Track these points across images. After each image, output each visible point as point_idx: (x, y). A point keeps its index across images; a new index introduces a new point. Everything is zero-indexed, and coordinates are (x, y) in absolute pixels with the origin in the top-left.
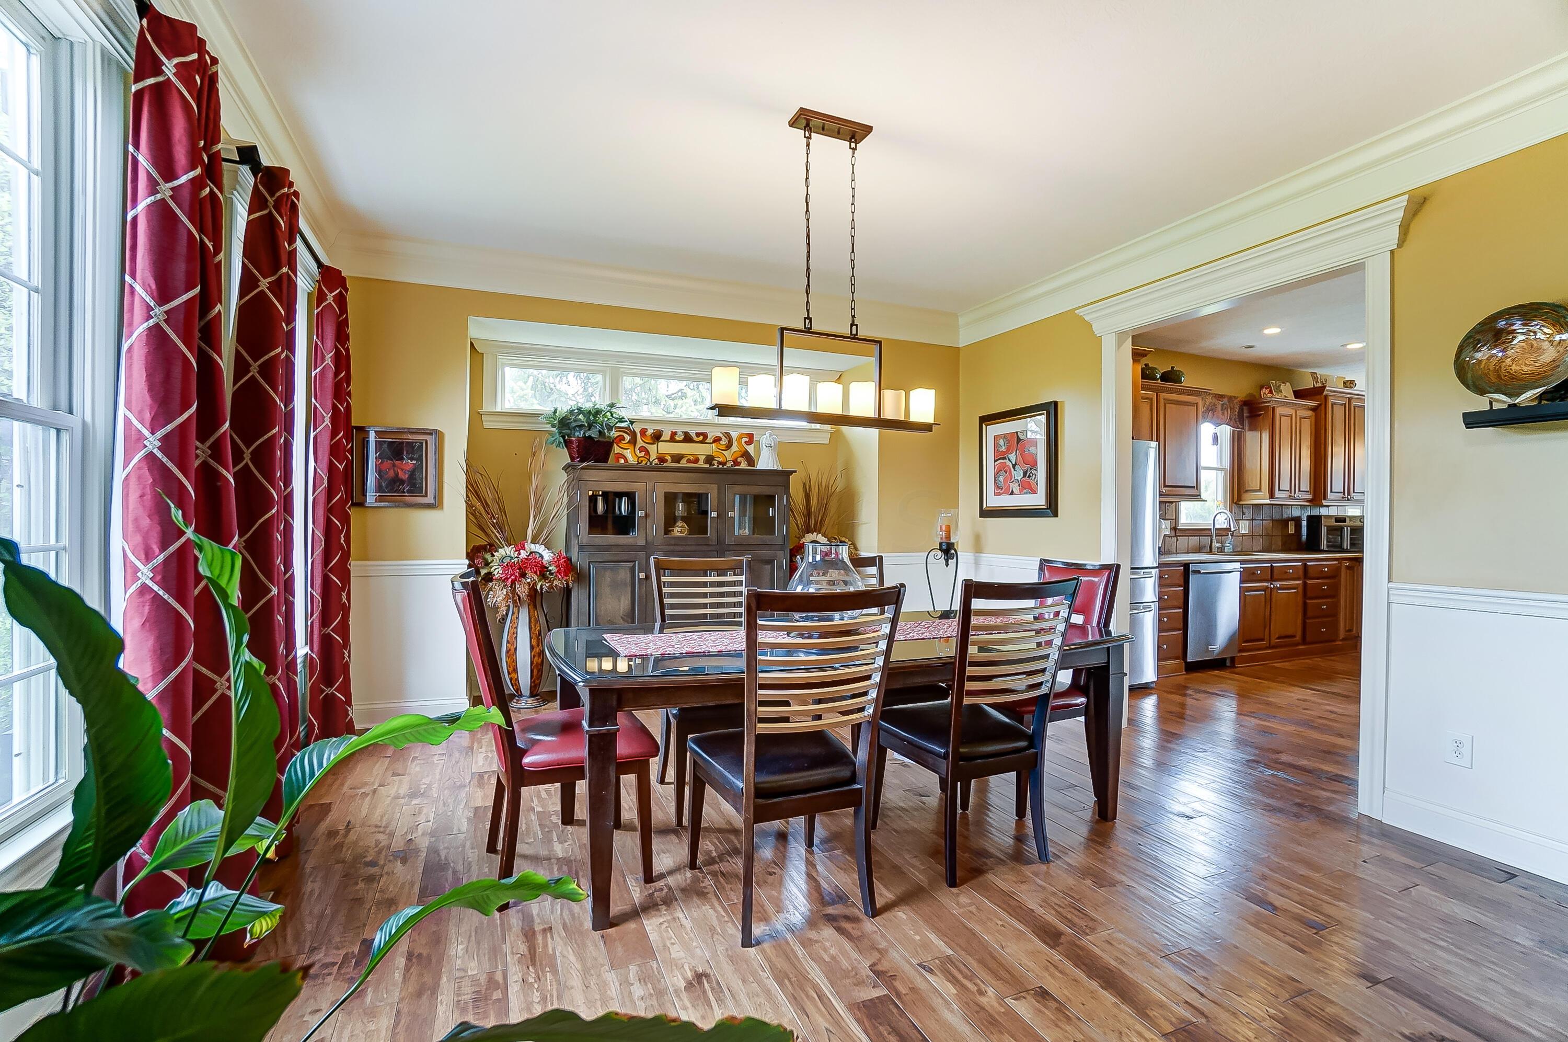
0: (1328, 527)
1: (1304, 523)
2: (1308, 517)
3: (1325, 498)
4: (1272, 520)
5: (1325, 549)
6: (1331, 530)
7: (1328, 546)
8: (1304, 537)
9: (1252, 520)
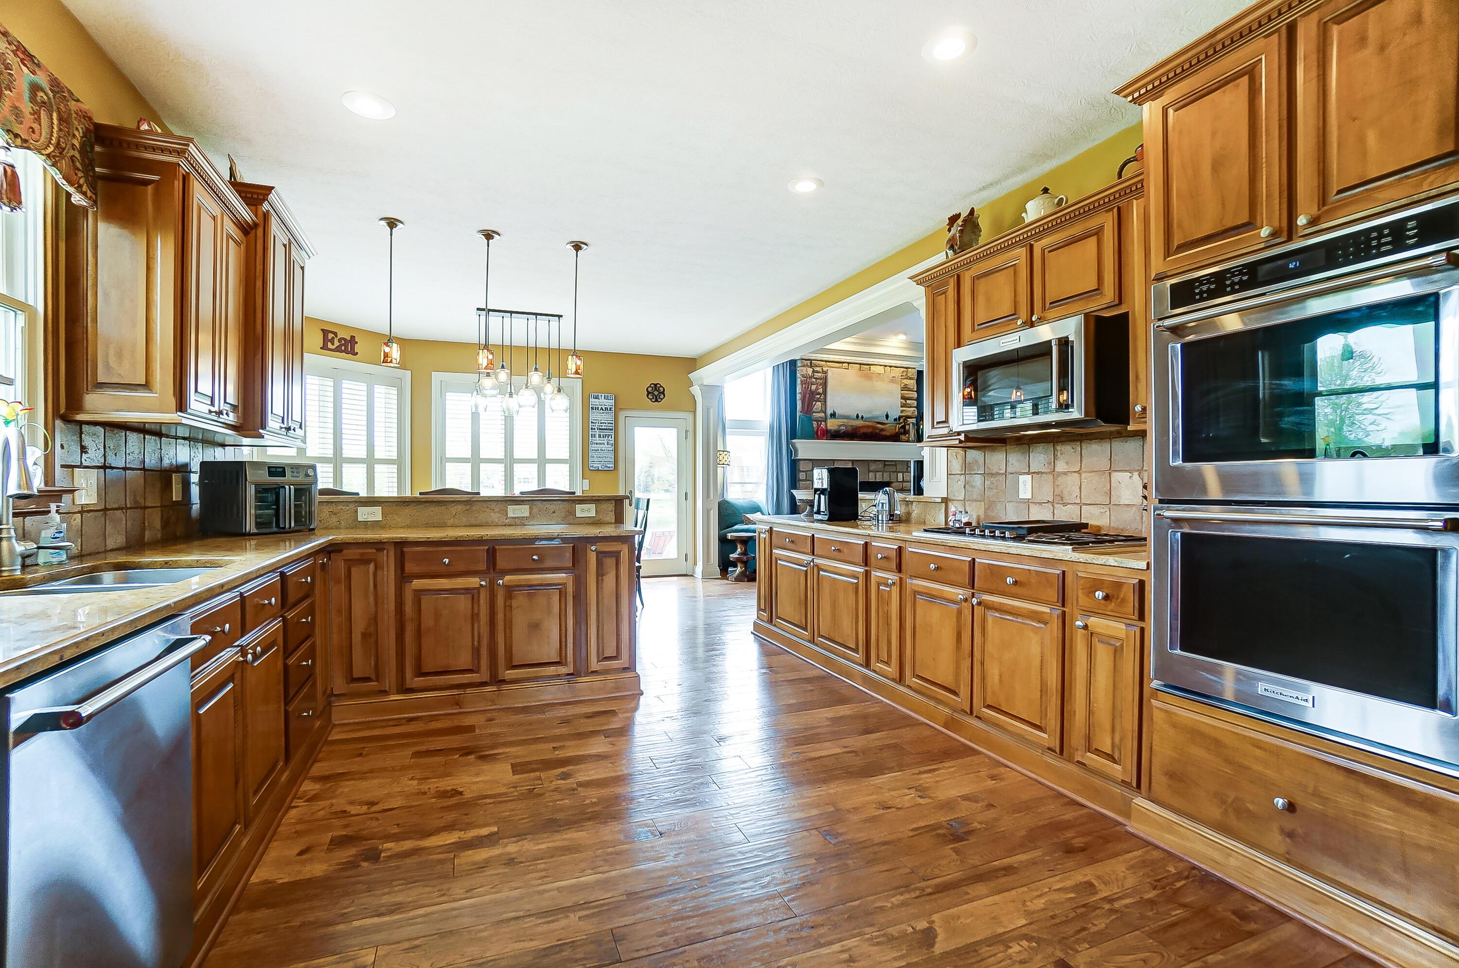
0: (257, 485)
1: (195, 478)
2: (203, 464)
3: (263, 427)
4: (144, 469)
5: (254, 530)
6: (262, 490)
7: (258, 525)
8: (196, 507)
9: (104, 467)
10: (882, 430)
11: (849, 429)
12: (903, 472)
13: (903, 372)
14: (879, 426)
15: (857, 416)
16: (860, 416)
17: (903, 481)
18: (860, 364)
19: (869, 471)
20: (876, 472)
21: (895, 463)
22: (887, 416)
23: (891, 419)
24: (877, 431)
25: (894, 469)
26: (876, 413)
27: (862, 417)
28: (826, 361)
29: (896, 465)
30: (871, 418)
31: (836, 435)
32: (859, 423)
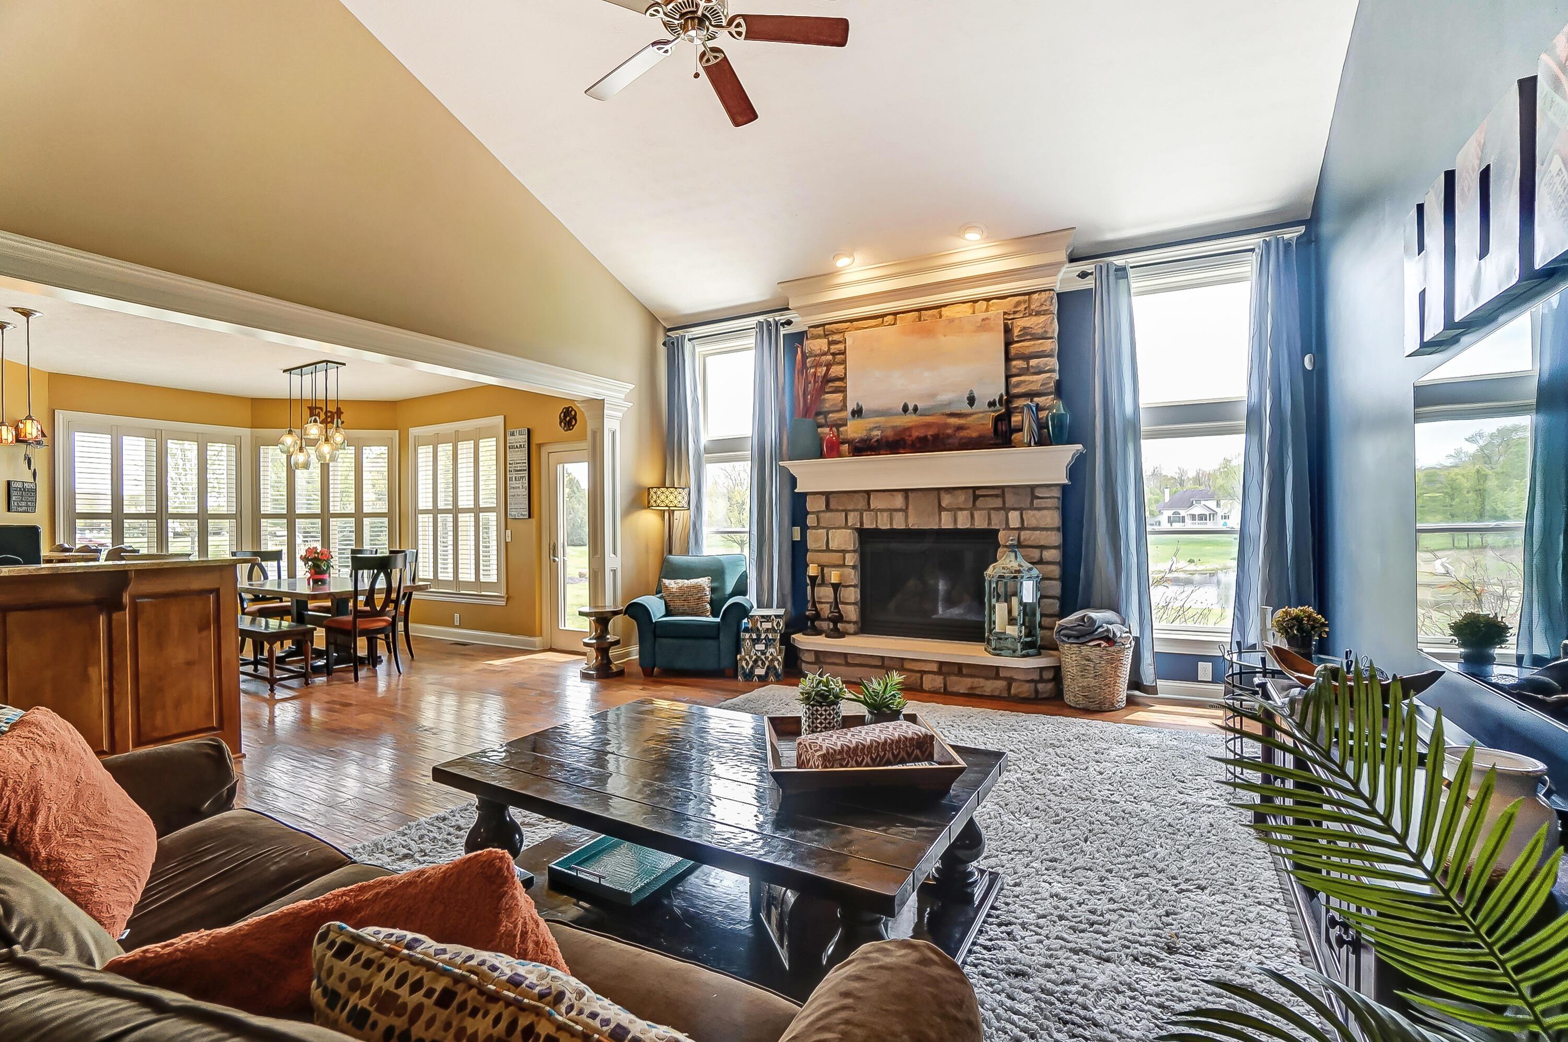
10: (960, 428)
11: (890, 433)
12: (1021, 510)
13: (1018, 304)
14: (953, 421)
15: (905, 409)
16: (911, 407)
17: (1022, 528)
18: (919, 310)
19: (941, 509)
20: (955, 510)
21: (1001, 491)
22: (971, 400)
23: (981, 405)
24: (949, 431)
25: (998, 503)
26: (944, 397)
27: (916, 409)
28: (851, 321)
29: (1003, 496)
30: (933, 407)
31: (863, 448)
32: (909, 420)
